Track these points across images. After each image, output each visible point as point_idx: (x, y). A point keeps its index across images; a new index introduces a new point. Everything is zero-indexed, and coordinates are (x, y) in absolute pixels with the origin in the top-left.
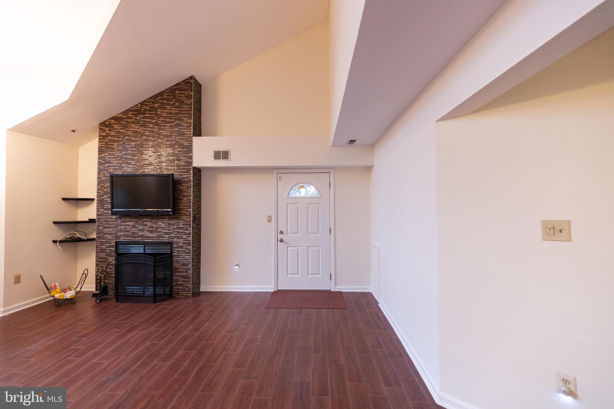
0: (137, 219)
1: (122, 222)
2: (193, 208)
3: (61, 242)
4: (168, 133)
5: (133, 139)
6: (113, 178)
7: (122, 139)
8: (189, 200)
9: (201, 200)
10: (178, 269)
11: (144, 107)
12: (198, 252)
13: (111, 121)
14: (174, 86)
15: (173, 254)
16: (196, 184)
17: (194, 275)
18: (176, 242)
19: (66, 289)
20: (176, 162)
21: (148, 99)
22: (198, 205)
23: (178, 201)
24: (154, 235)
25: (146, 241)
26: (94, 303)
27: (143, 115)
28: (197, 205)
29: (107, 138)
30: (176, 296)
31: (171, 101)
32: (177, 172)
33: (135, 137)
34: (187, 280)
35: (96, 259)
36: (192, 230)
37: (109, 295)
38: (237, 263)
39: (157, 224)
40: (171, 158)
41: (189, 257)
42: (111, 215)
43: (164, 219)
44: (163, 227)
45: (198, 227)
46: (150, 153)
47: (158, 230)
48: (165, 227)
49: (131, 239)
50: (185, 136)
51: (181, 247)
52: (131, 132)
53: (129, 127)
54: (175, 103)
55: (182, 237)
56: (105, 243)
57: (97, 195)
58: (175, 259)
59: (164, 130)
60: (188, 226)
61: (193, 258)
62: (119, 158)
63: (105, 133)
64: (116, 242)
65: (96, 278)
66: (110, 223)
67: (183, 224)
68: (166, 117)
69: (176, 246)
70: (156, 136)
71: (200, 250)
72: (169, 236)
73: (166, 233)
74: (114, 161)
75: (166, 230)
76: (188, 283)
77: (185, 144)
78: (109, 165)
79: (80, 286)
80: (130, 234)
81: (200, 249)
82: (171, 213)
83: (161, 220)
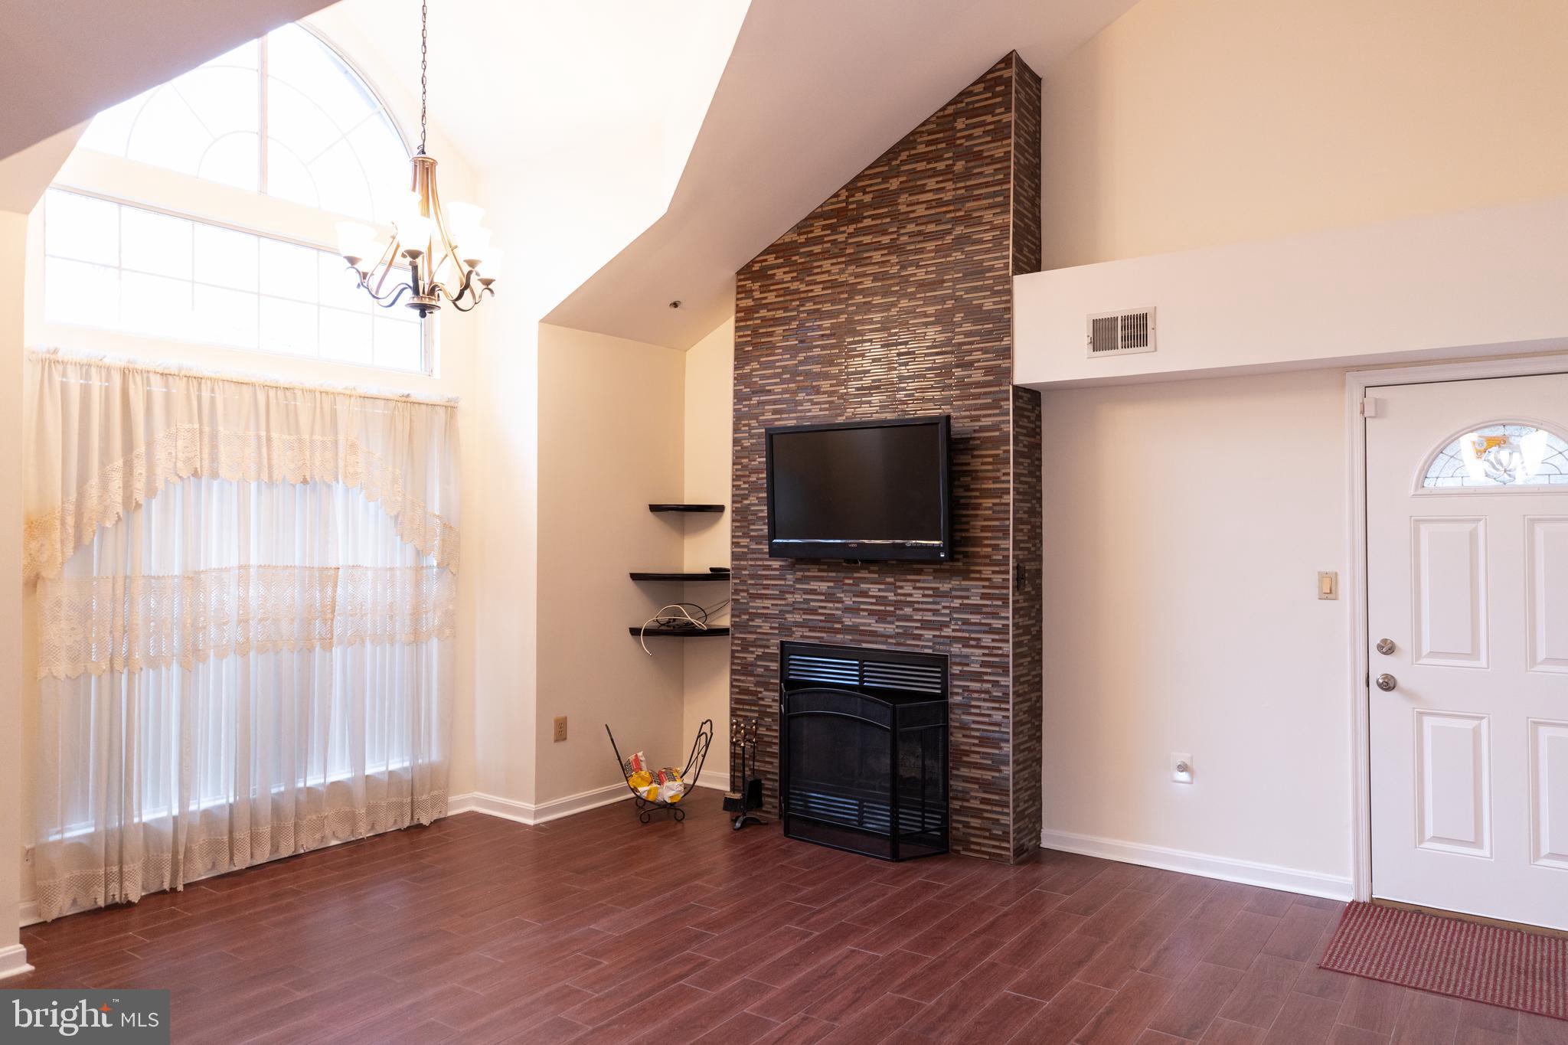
0: (840, 572)
1: (798, 581)
2: (1014, 537)
3: (649, 632)
4: (931, 272)
5: (827, 307)
6: (773, 436)
7: (795, 313)
8: (1002, 508)
9: (1041, 506)
10: (967, 753)
11: (859, 196)
12: (1034, 699)
13: (766, 260)
14: (950, 104)
15: (950, 701)
16: (1026, 450)
17: (1022, 784)
18: (960, 656)
19: (661, 772)
20: (958, 372)
21: (870, 168)
22: (1032, 527)
23: (964, 512)
24: (889, 629)
25: (864, 645)
26: (727, 830)
27: (854, 226)
28: (1029, 527)
29: (756, 315)
30: (960, 848)
31: (939, 158)
32: (959, 408)
33: (833, 302)
34: (996, 797)
35: (732, 693)
36: (1013, 618)
37: (764, 809)
38: (1182, 757)
39: (899, 591)
40: (939, 359)
41: (1004, 717)
42: (767, 556)
43: (920, 574)
44: (918, 602)
45: (1033, 607)
46: (876, 350)
47: (901, 612)
48: (922, 603)
49: (822, 638)
50: (987, 275)
51: (977, 677)
52: (821, 286)
53: (816, 271)
54: (954, 165)
55: (979, 639)
56: (754, 644)
57: (733, 496)
58: (956, 717)
59: (918, 267)
60: (1000, 603)
61: (1018, 719)
62: (789, 376)
63: (751, 300)
64: (781, 642)
65: (731, 753)
66: (765, 582)
67: (983, 594)
68: (925, 220)
69: (958, 672)
70: (893, 289)
71: (1038, 694)
72: (937, 633)
73: (926, 625)
74: (776, 384)
75: (925, 613)
76: (1000, 809)
77: (988, 305)
78: (762, 398)
79: (692, 770)
80: (821, 621)
81: (1040, 690)
82: (942, 556)
83: (909, 577)
